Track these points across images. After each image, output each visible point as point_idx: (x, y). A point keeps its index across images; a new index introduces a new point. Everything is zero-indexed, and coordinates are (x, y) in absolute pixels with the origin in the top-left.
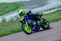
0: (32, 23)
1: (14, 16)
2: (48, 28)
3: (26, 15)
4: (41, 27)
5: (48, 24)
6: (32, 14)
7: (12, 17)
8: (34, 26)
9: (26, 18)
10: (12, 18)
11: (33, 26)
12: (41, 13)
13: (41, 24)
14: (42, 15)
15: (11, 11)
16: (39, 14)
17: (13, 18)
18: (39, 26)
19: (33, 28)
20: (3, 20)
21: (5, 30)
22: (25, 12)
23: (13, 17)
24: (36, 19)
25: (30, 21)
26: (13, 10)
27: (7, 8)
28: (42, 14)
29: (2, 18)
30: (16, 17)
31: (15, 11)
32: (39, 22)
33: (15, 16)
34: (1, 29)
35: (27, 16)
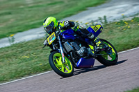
1: (97, 19)
3: (61, 31)
5: (113, 51)
7: (94, 20)
10: (93, 22)
11: (78, 57)
12: (99, 27)
13: (98, 53)
17: (95, 23)
19: (77, 62)
22: (60, 24)
23: (96, 21)
24: (86, 39)
26: (96, 5)
28: (101, 27)
30: (103, 21)
31: (99, 6)
32: (92, 47)
33: (100, 19)
35: (63, 33)
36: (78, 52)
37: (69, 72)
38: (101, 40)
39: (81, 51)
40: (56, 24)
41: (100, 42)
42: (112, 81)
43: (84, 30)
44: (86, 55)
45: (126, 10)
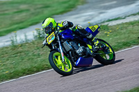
0: (73, 51)
2: (112, 62)
3: (60, 31)
4: (94, 58)
6: (75, 28)
8: (79, 56)
9: (61, 38)
11: (77, 56)
13: (96, 52)
14: (97, 32)
15: (58, 14)
16: (90, 28)
18: (89, 55)
19: (76, 61)
20: (40, 34)
21: (42, 58)
22: (59, 25)
24: (85, 39)
25: (68, 46)
27: (47, 7)
29: (37, 30)
32: (90, 47)
34: (35, 55)
35: (61, 33)
36: (77, 51)
37: (69, 70)
38: (99, 40)
39: (80, 50)
40: (55, 25)
41: (98, 42)
42: (78, 89)
43: (82, 30)
44: (85, 55)
45: (93, 18)
